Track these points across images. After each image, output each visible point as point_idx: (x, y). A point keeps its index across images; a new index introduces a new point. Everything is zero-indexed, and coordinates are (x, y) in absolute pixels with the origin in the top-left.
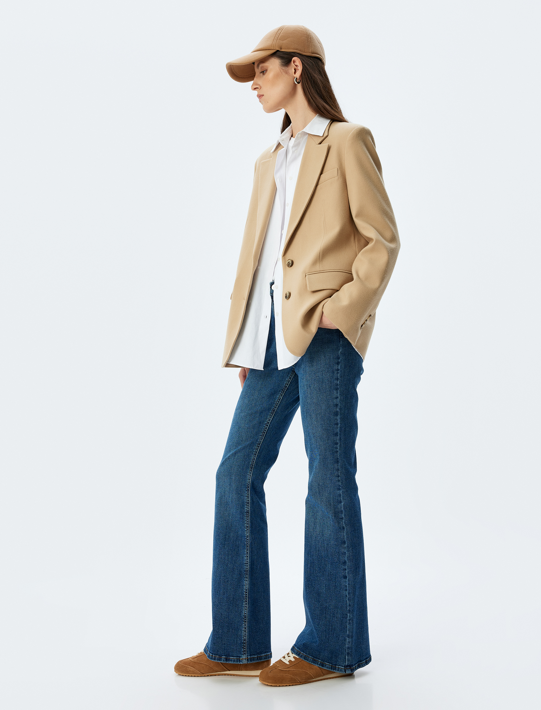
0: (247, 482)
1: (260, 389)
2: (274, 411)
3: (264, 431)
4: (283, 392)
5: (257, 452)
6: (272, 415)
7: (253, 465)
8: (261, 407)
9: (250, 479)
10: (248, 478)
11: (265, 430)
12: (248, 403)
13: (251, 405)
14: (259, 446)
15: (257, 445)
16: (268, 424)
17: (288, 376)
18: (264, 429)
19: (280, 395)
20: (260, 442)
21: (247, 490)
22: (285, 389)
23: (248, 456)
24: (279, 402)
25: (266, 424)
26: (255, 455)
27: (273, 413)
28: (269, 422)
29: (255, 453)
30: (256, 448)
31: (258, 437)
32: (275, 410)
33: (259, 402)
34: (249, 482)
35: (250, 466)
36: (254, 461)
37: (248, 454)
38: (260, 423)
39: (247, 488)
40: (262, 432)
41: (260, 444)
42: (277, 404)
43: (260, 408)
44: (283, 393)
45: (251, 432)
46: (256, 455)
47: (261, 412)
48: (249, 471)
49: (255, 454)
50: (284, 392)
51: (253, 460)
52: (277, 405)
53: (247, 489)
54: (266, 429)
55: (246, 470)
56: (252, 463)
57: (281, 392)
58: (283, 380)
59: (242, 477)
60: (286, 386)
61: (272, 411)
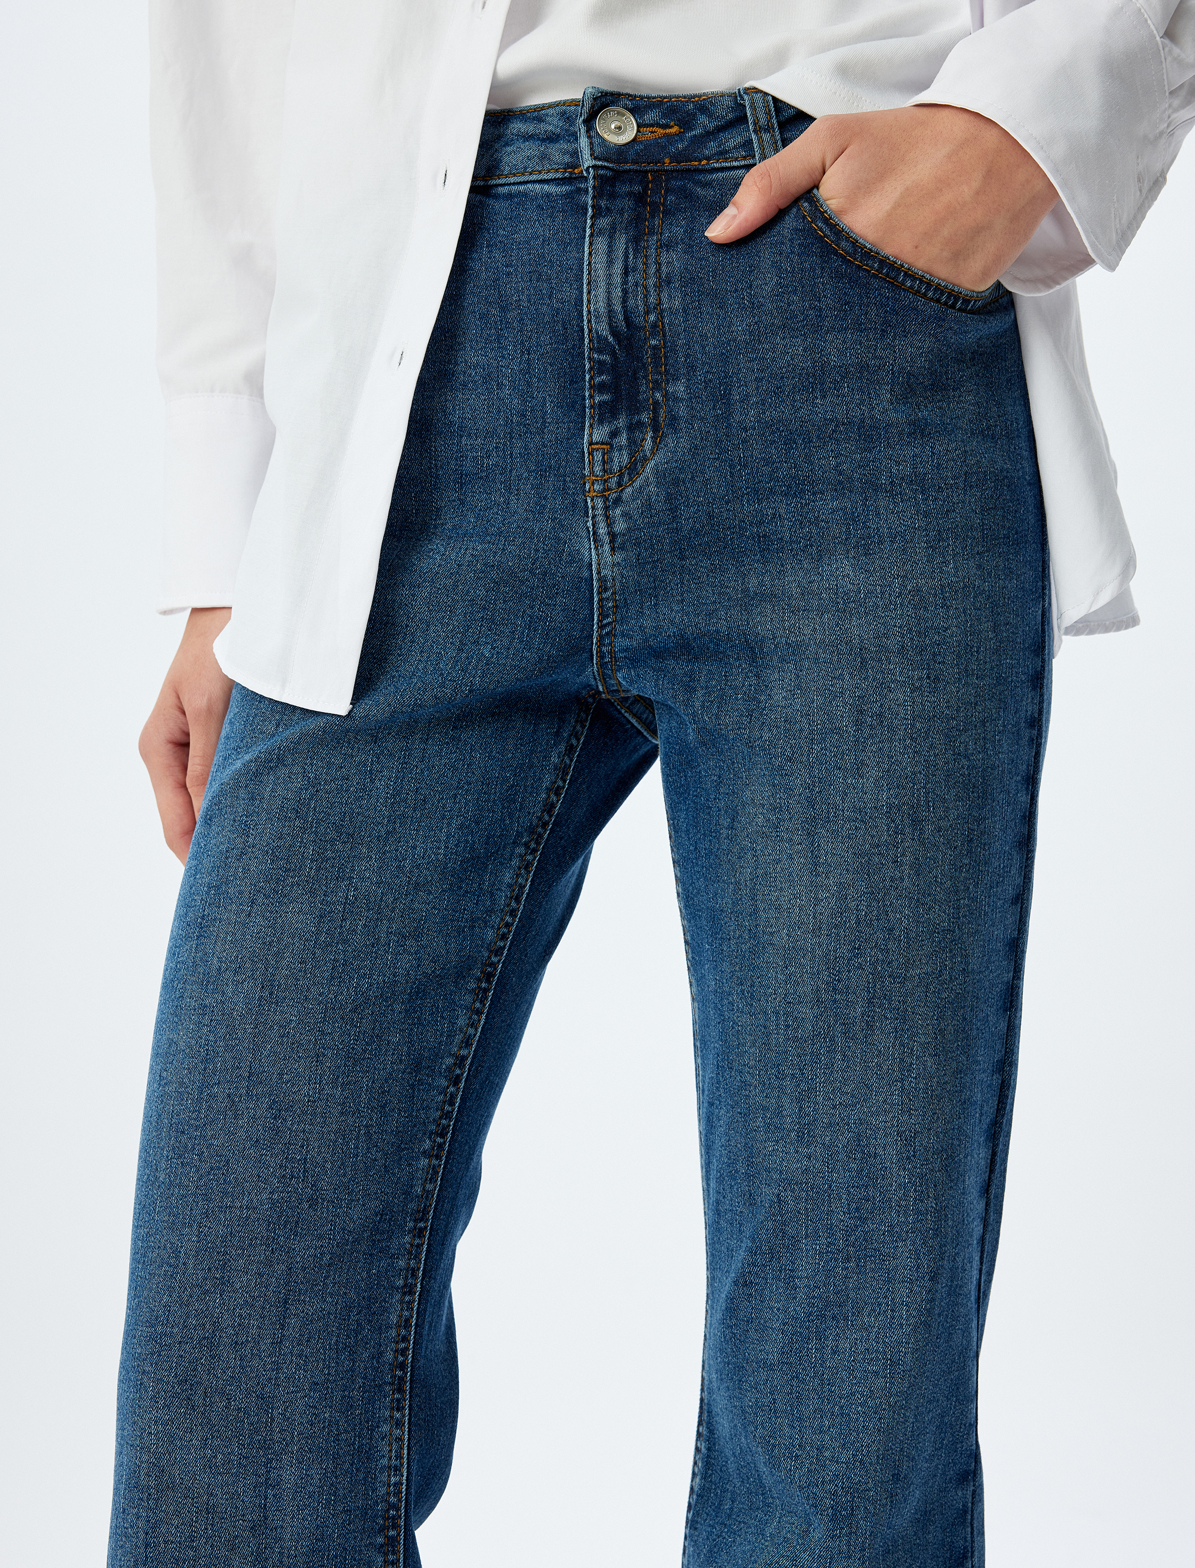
0: (383, 1491)
1: (388, 833)
2: (489, 977)
3: (441, 1118)
4: (533, 845)
5: (414, 1272)
6: (478, 1005)
7: (402, 1366)
8: (410, 954)
9: (397, 1469)
10: (385, 1461)
11: (448, 1115)
12: (318, 933)
13: (345, 941)
14: (422, 1225)
15: (411, 1224)
16: (458, 1071)
17: (557, 734)
18: (442, 1110)
19: (519, 868)
20: (427, 1197)
21: (382, 1546)
22: (545, 825)
23: (369, 1307)
24: (513, 913)
25: (449, 1069)
26: (404, 1294)
27: (486, 991)
28: (464, 1058)
29: (406, 1278)
30: (408, 1246)
31: (409, 1165)
32: (496, 969)
33: (391, 920)
34: (395, 1484)
35: (388, 1378)
36: (405, 1339)
37: (369, 1297)
38: (417, 1066)
39: (383, 1529)
40: (431, 1133)
41: (425, 1211)
42: (508, 925)
43: (406, 962)
44: (534, 851)
45: (368, 1133)
46: (411, 1292)
47: (419, 992)
48: (387, 1413)
49: (405, 1285)
50: (538, 844)
51: (403, 1332)
52: (504, 937)
53: (380, 1540)
54: (452, 1104)
55: (367, 1412)
56: (396, 1351)
57: (526, 845)
58: (535, 761)
59: (347, 1465)
60: (553, 806)
61: (479, 980)
